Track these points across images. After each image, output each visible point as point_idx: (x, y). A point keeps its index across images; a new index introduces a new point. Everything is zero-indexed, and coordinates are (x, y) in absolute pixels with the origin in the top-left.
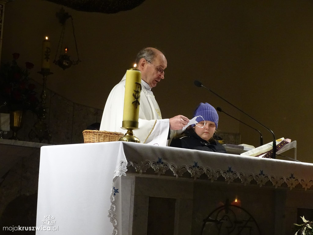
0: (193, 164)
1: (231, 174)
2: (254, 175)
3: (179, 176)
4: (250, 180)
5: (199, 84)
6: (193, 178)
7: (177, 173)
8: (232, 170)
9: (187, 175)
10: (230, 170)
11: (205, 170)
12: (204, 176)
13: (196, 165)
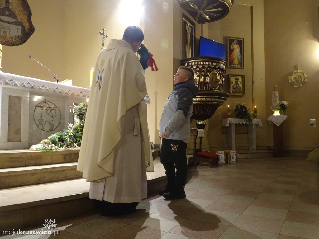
0: (27, 83)
1: (44, 87)
2: (54, 89)
3: (21, 87)
4: (52, 90)
5: (31, 57)
6: (27, 88)
7: (20, 85)
8: (45, 86)
9: (24, 86)
10: (44, 86)
11: (33, 85)
12: (32, 87)
13: (28, 83)
